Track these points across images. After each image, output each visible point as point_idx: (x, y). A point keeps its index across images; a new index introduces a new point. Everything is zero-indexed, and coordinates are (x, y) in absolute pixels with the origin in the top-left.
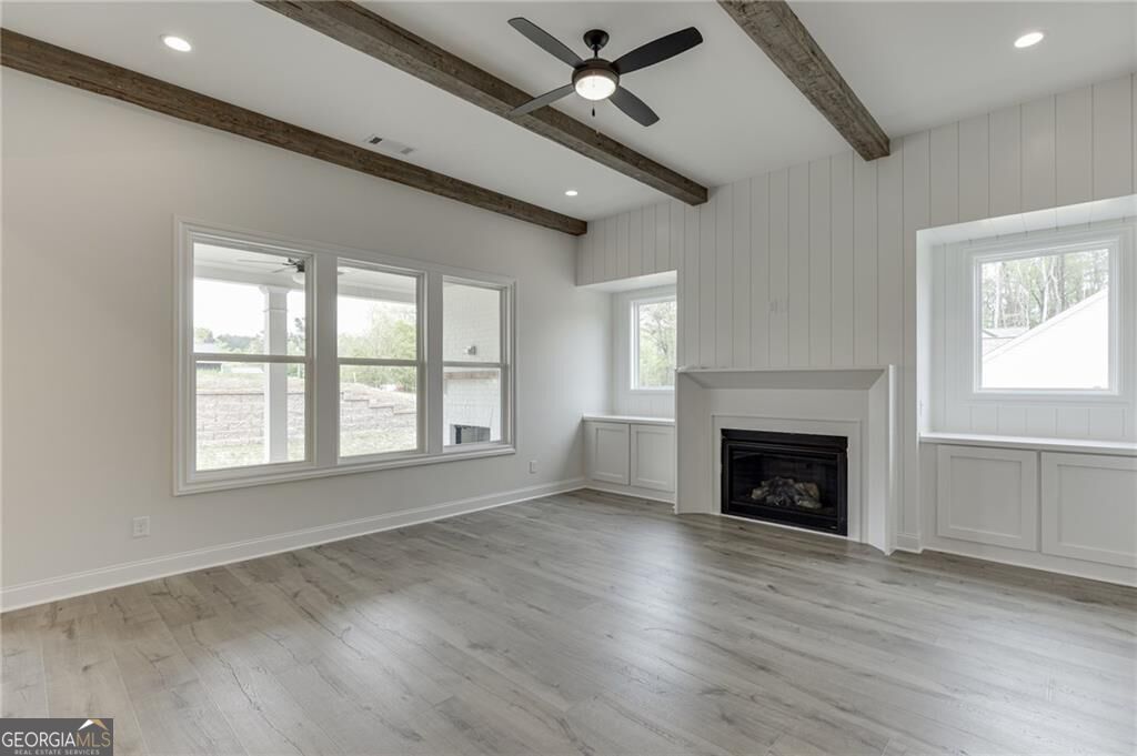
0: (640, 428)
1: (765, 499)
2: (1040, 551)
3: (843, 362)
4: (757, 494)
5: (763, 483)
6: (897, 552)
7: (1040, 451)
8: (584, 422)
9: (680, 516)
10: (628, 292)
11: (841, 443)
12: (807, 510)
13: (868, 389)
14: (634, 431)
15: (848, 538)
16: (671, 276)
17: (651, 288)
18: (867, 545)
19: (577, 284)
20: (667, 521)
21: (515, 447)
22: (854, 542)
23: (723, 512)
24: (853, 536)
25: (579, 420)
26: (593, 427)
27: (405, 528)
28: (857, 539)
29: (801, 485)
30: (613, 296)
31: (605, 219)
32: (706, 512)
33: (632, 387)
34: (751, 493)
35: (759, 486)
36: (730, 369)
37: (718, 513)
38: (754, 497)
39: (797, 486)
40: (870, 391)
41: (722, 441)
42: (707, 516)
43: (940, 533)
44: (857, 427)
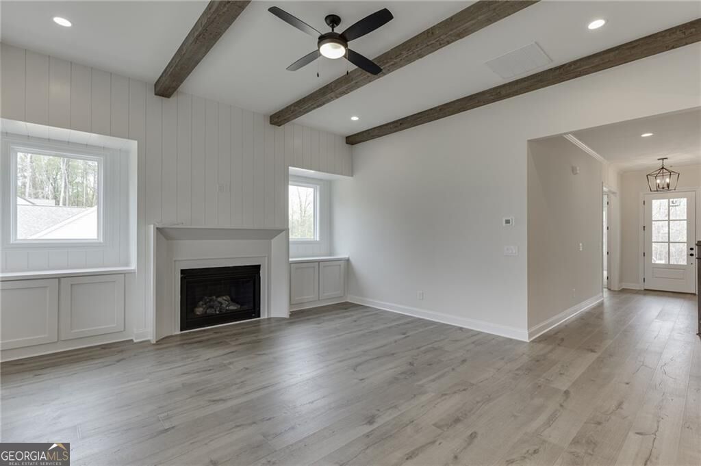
1: (206, 312)
2: (319, 299)
4: (199, 311)
5: (200, 303)
7: (319, 262)
11: (256, 269)
12: (233, 311)
13: (272, 238)
14: (65, 284)
15: (262, 318)
18: (270, 318)
20: (150, 350)
22: (264, 319)
23: (181, 330)
24: (263, 316)
28: (266, 317)
29: (222, 298)
32: (166, 335)
34: (195, 312)
35: (199, 306)
37: (179, 332)
38: (198, 313)
39: (219, 299)
40: (273, 241)
41: (181, 278)
42: (172, 336)
43: (292, 303)
44: (266, 258)
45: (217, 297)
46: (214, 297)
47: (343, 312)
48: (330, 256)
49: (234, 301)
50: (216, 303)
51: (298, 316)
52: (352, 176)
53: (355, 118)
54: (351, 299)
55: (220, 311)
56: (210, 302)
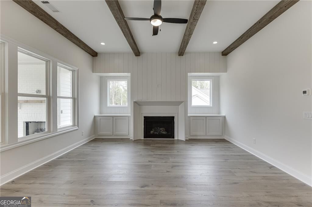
0: (116, 118)
1: (154, 133)
2: (206, 135)
3: (173, 100)
4: (152, 132)
5: (153, 129)
6: (186, 140)
7: (206, 117)
8: (95, 117)
9: (134, 141)
10: (107, 77)
11: (173, 118)
12: (165, 134)
13: (179, 105)
14: (114, 119)
15: (175, 139)
16: (129, 74)
17: (117, 77)
18: (179, 140)
19: (93, 72)
20: (131, 143)
21: (78, 127)
22: (176, 140)
23: (144, 138)
24: (176, 138)
25: (93, 117)
26: (98, 119)
27: (46, 164)
28: (177, 139)
29: (162, 129)
30: (101, 77)
31: (105, 54)
32: (140, 139)
33: (108, 106)
34: (150, 132)
35: (152, 130)
36: (146, 101)
37: (143, 139)
38: (151, 133)
39: (160, 129)
40: (179, 106)
41: (144, 119)
42: (141, 140)
43: (191, 135)
44: (177, 114)
45: (160, 128)
46: (159, 128)
47: (215, 143)
48: (219, 114)
49: (166, 131)
50: (159, 130)
51: (192, 141)
52: (226, 72)
53: (215, 43)
54: (226, 138)
55: (159, 133)
56: (157, 129)
